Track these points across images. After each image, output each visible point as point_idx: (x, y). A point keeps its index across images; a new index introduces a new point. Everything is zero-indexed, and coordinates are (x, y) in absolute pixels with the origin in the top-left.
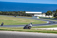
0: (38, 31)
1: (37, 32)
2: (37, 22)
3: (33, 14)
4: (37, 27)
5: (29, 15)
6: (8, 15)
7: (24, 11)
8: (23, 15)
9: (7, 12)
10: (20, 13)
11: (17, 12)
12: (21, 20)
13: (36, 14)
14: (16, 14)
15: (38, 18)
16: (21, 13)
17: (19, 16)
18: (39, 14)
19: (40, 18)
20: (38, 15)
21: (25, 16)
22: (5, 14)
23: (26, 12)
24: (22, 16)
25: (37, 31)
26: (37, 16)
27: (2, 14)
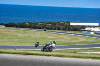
0: (93, 56)
1: (91, 58)
2: (90, 41)
3: (84, 27)
4: (90, 49)
5: (76, 29)
6: (40, 28)
7: (67, 22)
8: (66, 28)
9: (37, 23)
10: (60, 25)
11: (55, 24)
12: (62, 36)
13: (89, 26)
14: (53, 27)
15: (92, 33)
16: (63, 25)
17: (58, 29)
18: (94, 27)
19: (96, 34)
20: (93, 29)
21: (69, 29)
22: (35, 27)
23: (72, 24)
24: (64, 29)
25: (90, 56)
26: (90, 31)
27: (29, 27)
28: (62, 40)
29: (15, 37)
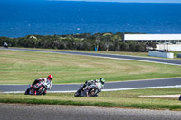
2: (167, 72)
3: (153, 43)
5: (137, 48)
6: (61, 47)
7: (118, 33)
8: (116, 45)
10: (102, 40)
11: (93, 38)
12: (107, 64)
14: (89, 44)
15: (171, 56)
16: (109, 39)
17: (100, 49)
18: (173, 42)
19: (179, 56)
20: (172, 47)
21: (123, 49)
22: (51, 46)
23: (127, 37)
24: (111, 49)
26: (166, 51)
27: (39, 46)
28: (109, 72)
29: (11, 68)
